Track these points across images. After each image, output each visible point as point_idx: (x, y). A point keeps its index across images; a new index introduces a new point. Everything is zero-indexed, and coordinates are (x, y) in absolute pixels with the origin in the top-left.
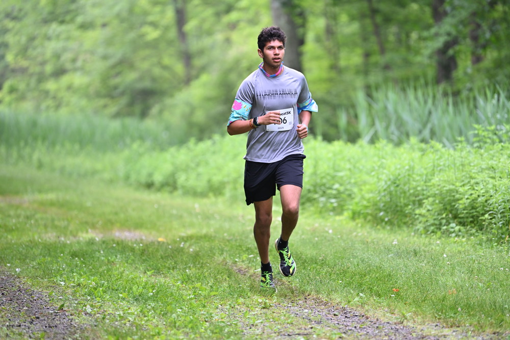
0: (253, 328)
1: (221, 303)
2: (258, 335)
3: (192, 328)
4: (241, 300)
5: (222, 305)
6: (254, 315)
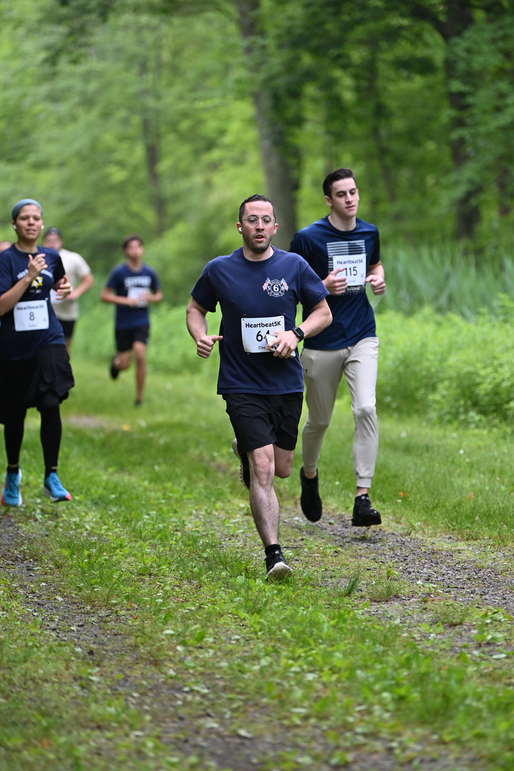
0: (233, 539)
1: (196, 507)
2: (238, 548)
3: (160, 539)
4: (219, 505)
5: (196, 510)
6: (235, 523)
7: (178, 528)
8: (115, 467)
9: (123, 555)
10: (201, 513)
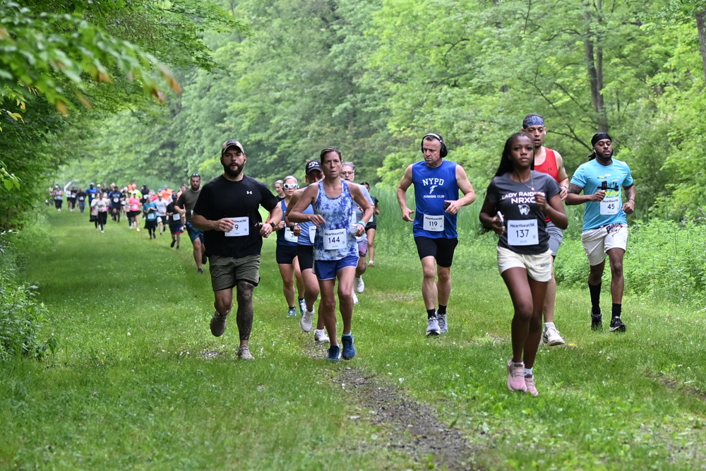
0: (682, 451)
1: (645, 421)
2: (688, 460)
3: (609, 451)
4: (668, 418)
5: (644, 424)
6: (683, 436)
7: (627, 441)
8: (562, 382)
9: (571, 466)
10: (650, 426)
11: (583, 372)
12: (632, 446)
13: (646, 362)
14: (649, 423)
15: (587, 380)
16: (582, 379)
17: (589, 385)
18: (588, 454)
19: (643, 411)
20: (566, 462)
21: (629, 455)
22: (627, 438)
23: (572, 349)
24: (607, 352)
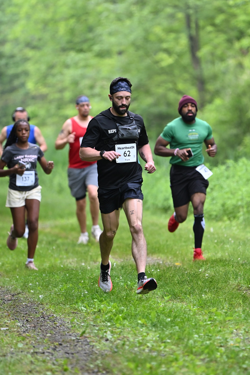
7: (222, 344)
8: (170, 296)
9: (178, 367)
10: (241, 332)
11: (187, 287)
12: (227, 348)
13: (236, 278)
14: (240, 329)
15: (189, 294)
16: (186, 294)
17: (191, 298)
18: (192, 356)
19: (235, 320)
20: (173, 364)
21: (224, 357)
22: (222, 343)
23: (178, 268)
24: (206, 270)
